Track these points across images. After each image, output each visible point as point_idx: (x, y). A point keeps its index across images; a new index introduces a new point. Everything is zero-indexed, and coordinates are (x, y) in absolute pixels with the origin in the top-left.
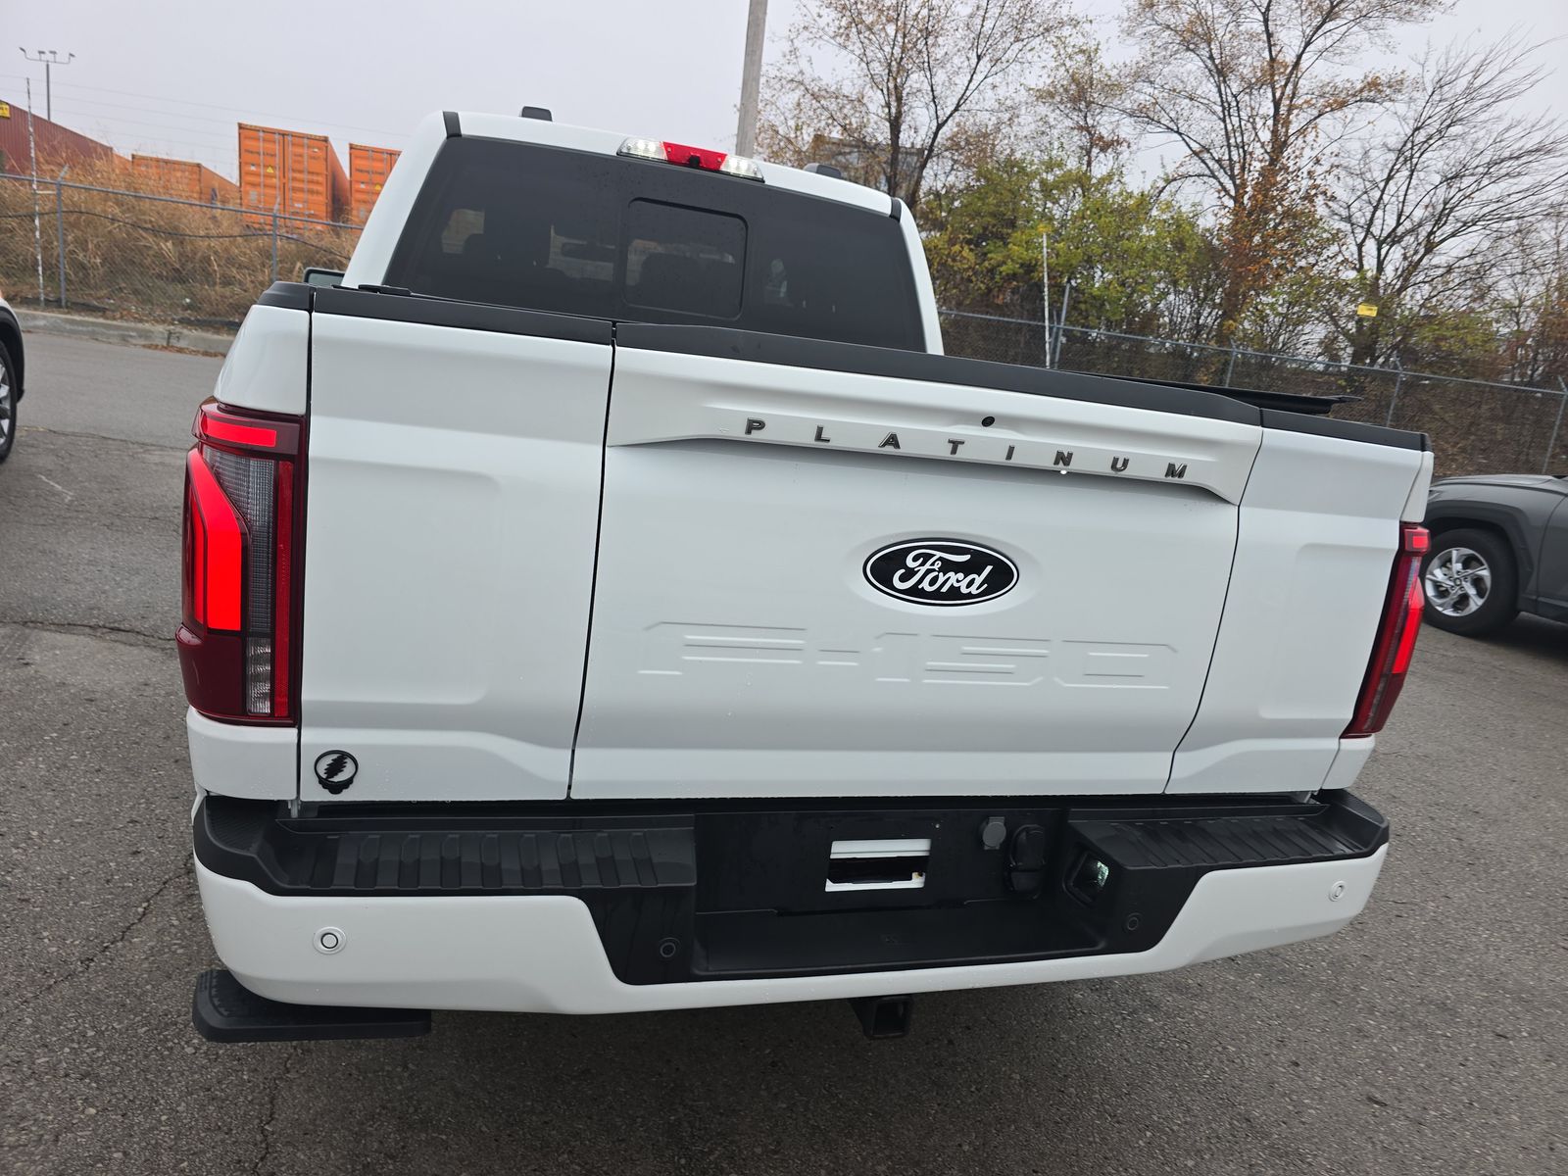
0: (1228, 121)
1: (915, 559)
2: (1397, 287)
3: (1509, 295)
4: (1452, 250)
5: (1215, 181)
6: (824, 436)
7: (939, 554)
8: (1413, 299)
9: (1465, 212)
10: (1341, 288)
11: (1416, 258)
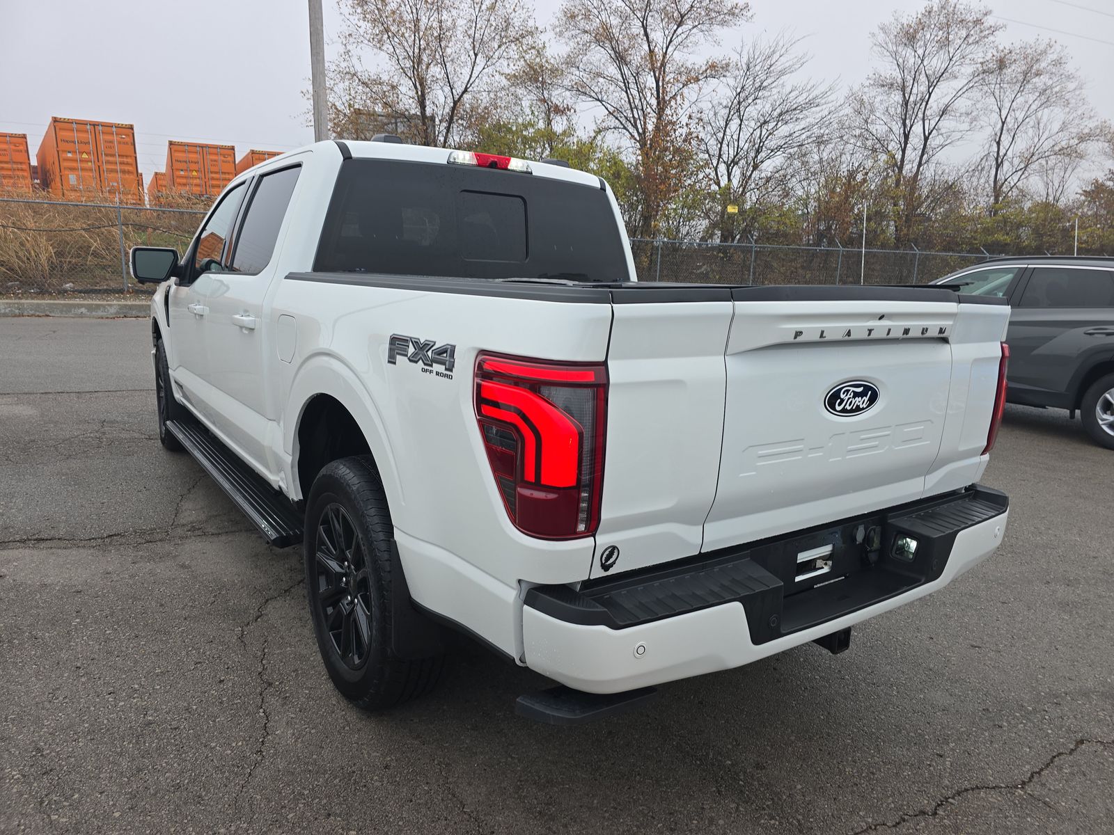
0: (629, 91)
1: (844, 394)
2: (740, 192)
3: (800, 193)
4: (768, 167)
5: (625, 131)
6: (824, 335)
7: (852, 389)
8: (751, 198)
9: (772, 143)
10: (712, 196)
11: (748, 174)
